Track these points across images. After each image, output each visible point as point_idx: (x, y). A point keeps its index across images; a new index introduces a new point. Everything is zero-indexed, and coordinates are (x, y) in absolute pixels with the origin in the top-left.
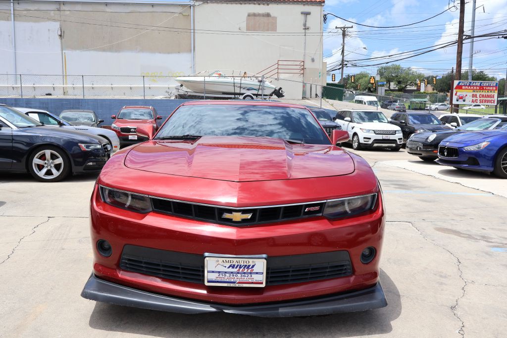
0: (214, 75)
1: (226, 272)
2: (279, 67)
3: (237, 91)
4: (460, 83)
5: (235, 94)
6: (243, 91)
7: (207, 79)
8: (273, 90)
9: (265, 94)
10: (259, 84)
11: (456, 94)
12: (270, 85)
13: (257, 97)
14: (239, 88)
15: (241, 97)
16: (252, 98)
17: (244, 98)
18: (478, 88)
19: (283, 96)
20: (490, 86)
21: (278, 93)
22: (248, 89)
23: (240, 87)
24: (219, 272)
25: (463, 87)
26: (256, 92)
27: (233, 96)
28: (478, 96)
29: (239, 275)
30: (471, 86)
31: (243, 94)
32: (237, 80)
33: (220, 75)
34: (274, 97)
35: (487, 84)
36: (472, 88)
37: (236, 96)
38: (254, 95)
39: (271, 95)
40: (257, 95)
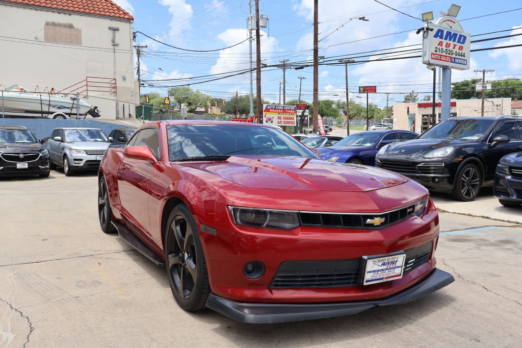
0: (13, 90)
1: (379, 271)
2: (88, 84)
3: (45, 109)
4: (267, 106)
5: (42, 113)
6: (52, 110)
7: (6, 94)
8: (89, 109)
9: (81, 113)
10: (72, 102)
11: (265, 116)
12: (86, 104)
13: (70, 116)
14: (47, 107)
15: (51, 116)
16: (65, 118)
17: (55, 117)
18: (282, 111)
19: (99, 116)
20: (290, 110)
21: (94, 113)
22: (59, 108)
23: (49, 105)
24: (374, 271)
25: (271, 110)
26: (68, 111)
27: (40, 115)
28: (282, 118)
29: (387, 271)
30: (276, 109)
31: (52, 113)
32: (45, 97)
33: (22, 91)
34: (89, 116)
35: (288, 108)
36: (277, 111)
37: (44, 115)
38: (66, 114)
39: (86, 115)
40: (70, 114)
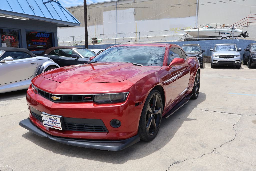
0: (204, 27)
2: (249, 19)
3: (218, 35)
5: (216, 37)
6: (221, 35)
7: (200, 30)
8: (241, 33)
9: (234, 36)
10: (231, 30)
12: (239, 30)
14: (219, 34)
15: (220, 38)
16: (227, 39)
17: (222, 39)
19: (248, 36)
21: (245, 35)
22: (224, 34)
23: (220, 33)
24: (47, 121)
26: (229, 35)
27: (215, 38)
31: (221, 37)
32: (218, 29)
33: (208, 27)
34: (242, 37)
37: (217, 38)
38: (228, 37)
39: (240, 36)
40: (230, 37)
